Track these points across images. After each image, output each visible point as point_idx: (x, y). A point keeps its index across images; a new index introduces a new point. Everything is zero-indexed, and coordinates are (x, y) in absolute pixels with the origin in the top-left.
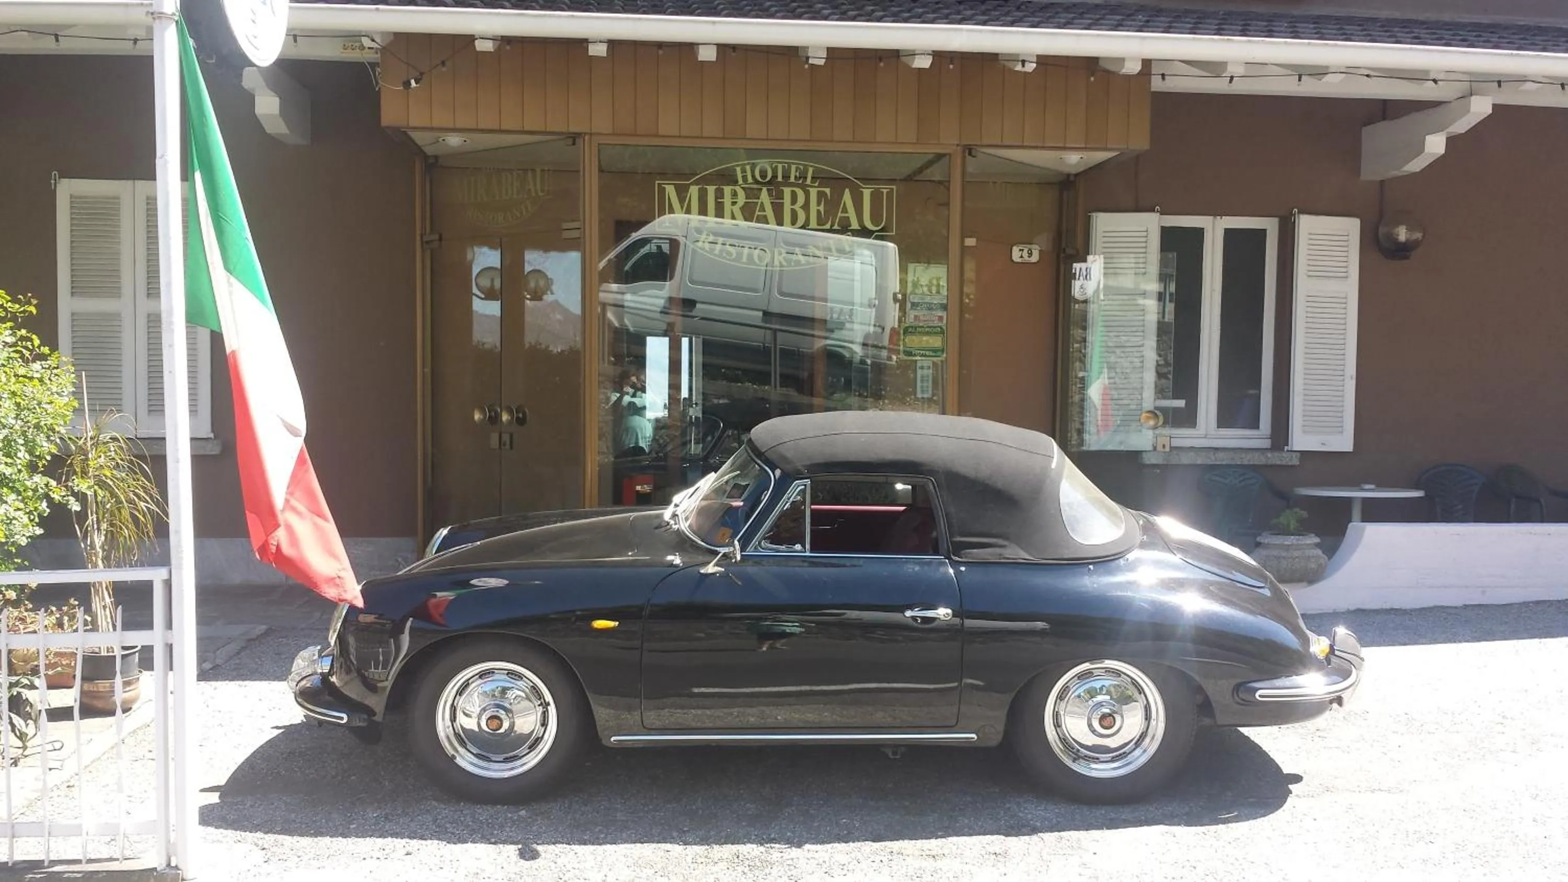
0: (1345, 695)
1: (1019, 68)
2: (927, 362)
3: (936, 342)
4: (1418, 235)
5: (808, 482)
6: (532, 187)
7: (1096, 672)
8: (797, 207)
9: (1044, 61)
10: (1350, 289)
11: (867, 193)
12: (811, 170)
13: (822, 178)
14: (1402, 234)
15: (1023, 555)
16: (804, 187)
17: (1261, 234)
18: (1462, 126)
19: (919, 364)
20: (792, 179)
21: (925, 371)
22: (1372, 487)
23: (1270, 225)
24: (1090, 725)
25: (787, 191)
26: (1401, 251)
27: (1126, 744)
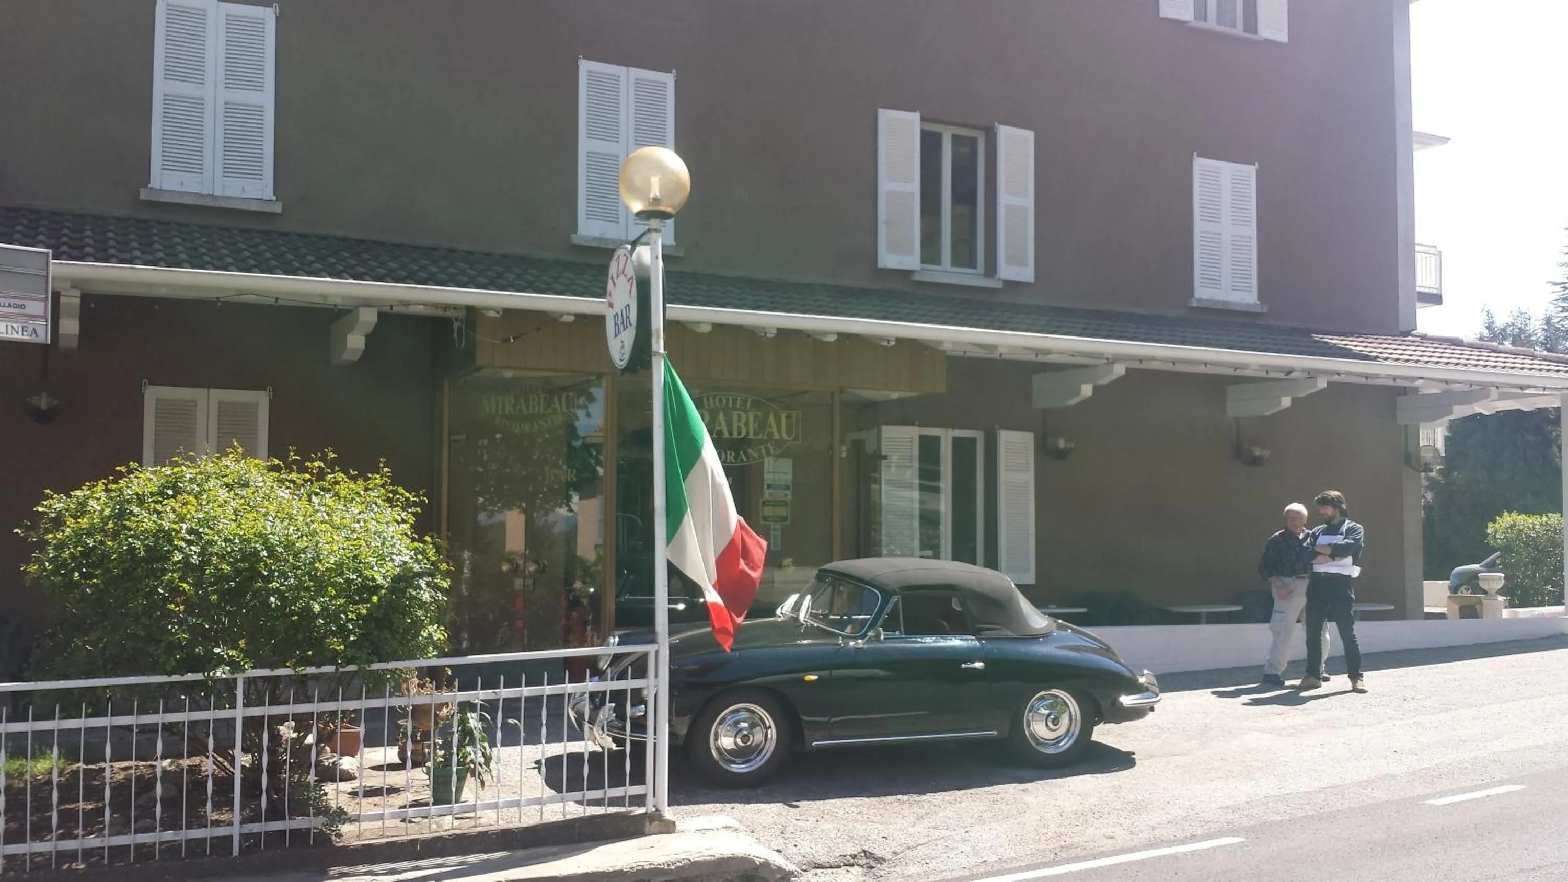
0: (1155, 707)
1: (885, 344)
2: (778, 526)
3: (782, 511)
4: (1072, 445)
5: (900, 597)
6: (557, 406)
7: (1046, 697)
8: (742, 425)
9: (900, 341)
10: (1029, 478)
11: (783, 416)
12: (750, 400)
13: (756, 405)
14: (1062, 444)
15: (1010, 634)
16: (745, 411)
17: (973, 441)
18: (1105, 381)
19: (772, 527)
20: (738, 406)
21: (776, 533)
22: (1054, 606)
23: (978, 435)
24: (1047, 725)
25: (735, 414)
26: (1061, 455)
27: (1060, 737)
